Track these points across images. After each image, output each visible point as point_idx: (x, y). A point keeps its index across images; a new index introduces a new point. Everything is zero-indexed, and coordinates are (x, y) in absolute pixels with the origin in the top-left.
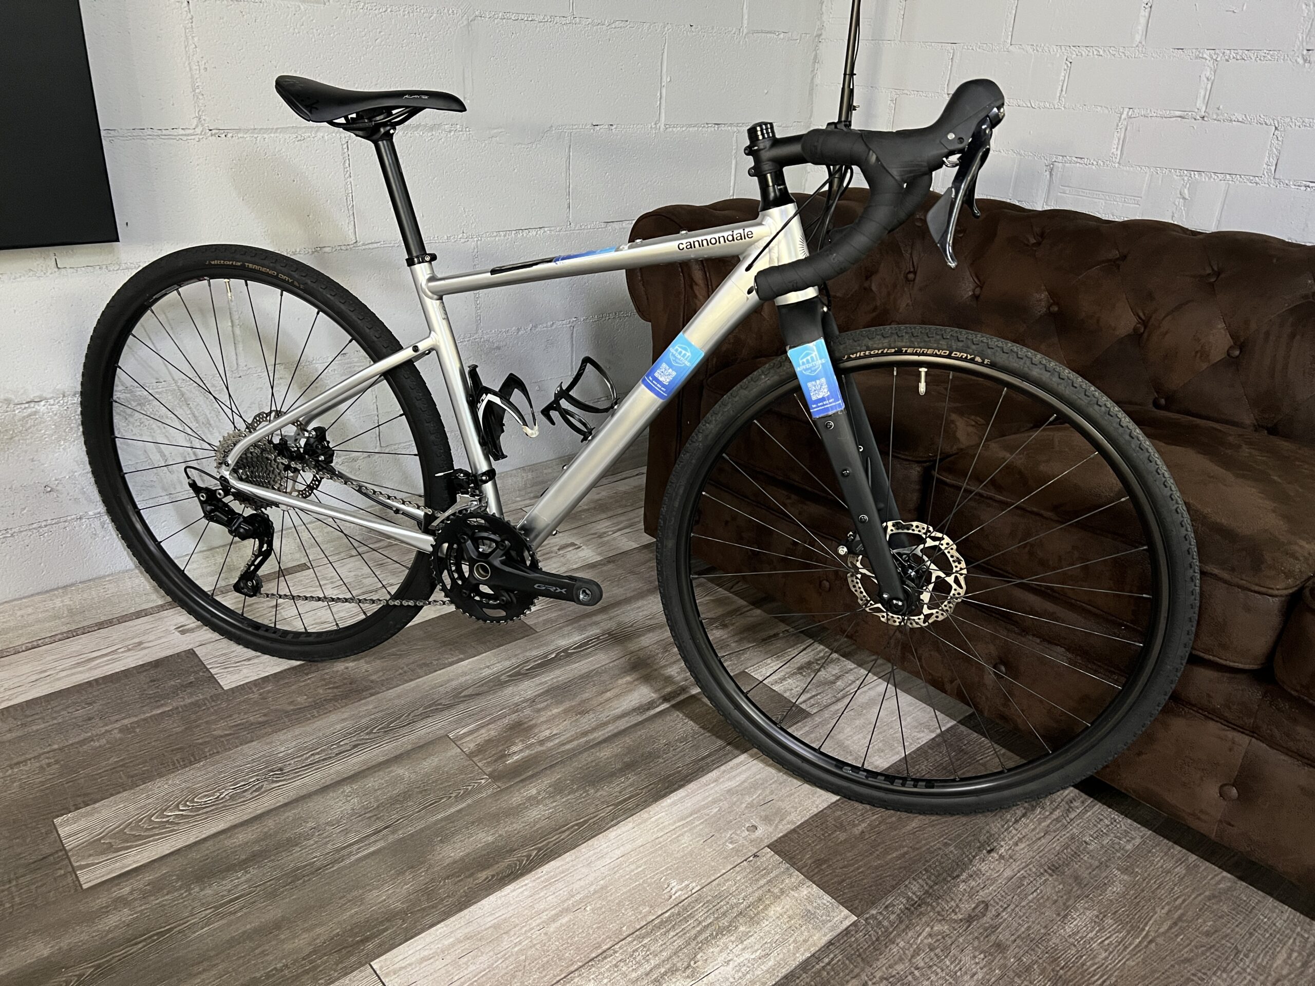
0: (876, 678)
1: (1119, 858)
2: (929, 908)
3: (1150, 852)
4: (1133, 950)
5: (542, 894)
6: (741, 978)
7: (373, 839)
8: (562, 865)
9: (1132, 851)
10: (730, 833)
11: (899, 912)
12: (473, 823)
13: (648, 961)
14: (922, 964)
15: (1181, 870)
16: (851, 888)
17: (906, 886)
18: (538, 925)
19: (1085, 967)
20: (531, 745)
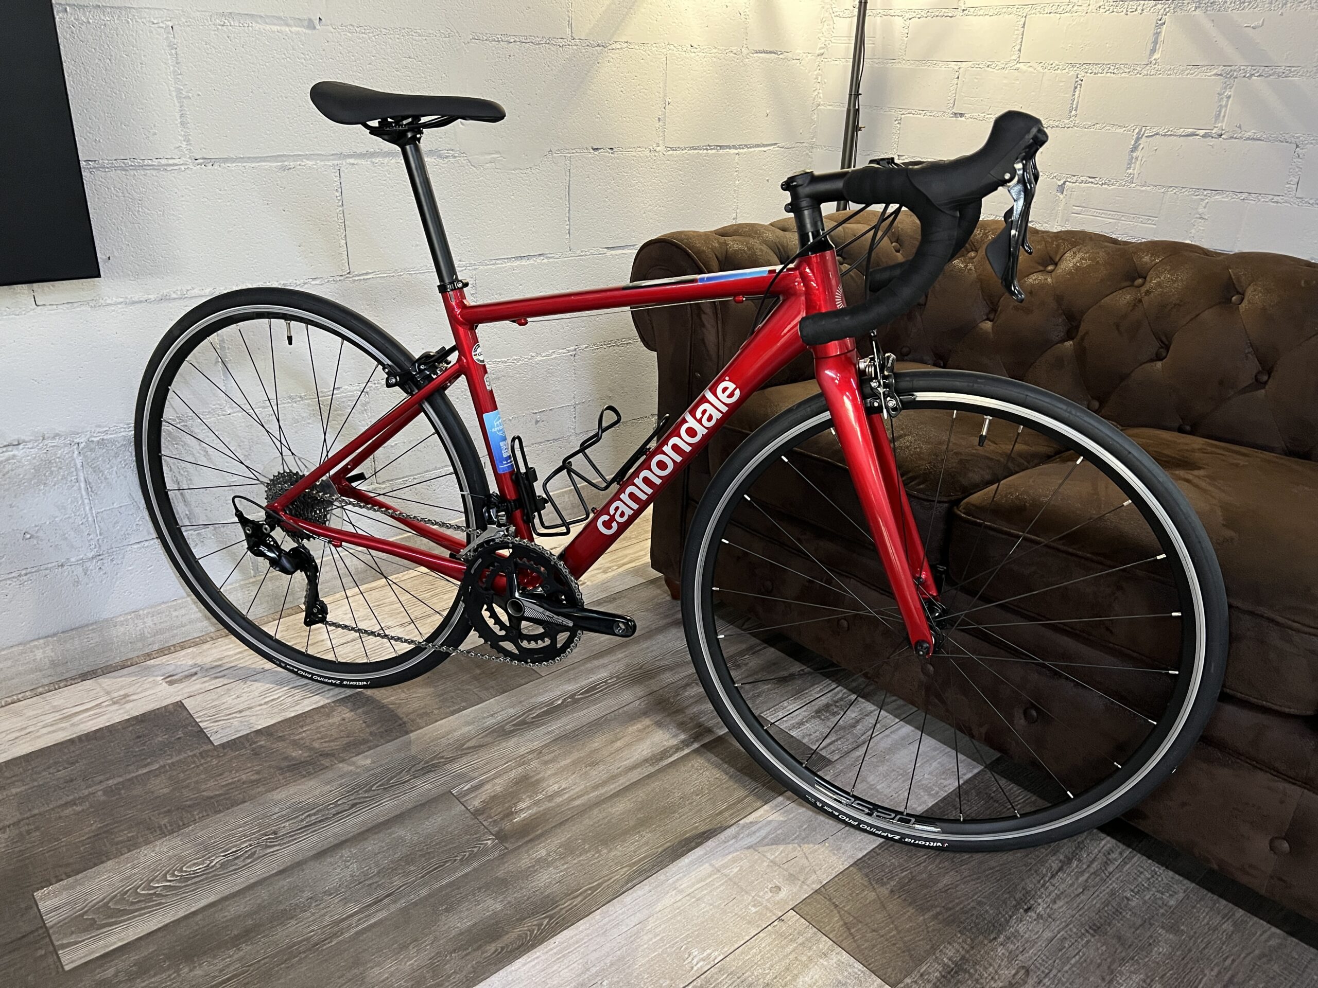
0: (897, 720)
1: (1163, 915)
2: (967, 976)
3: (1194, 907)
5: (555, 968)
7: (374, 909)
8: (576, 935)
9: (1176, 907)
10: (753, 895)
11: (935, 980)
12: (480, 889)
15: (1228, 926)
16: (882, 954)
17: (941, 951)
20: (539, 800)
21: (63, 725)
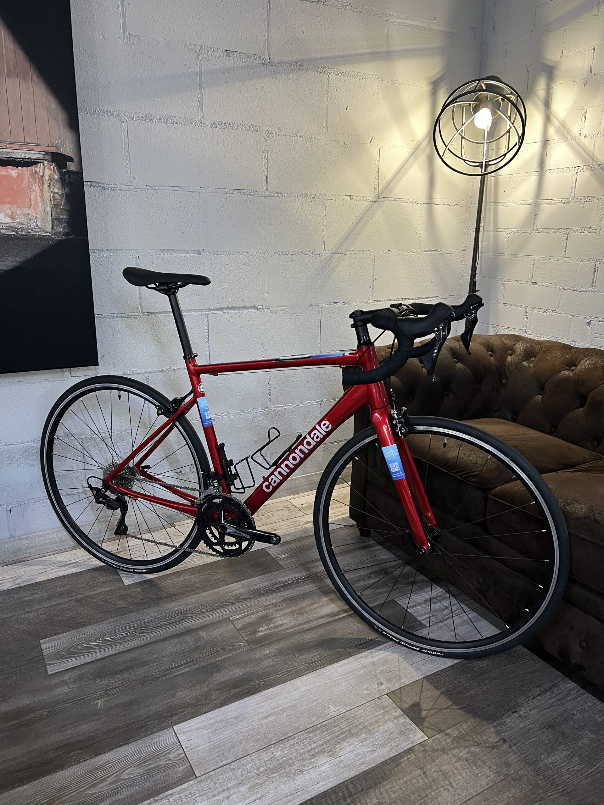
0: (469, 610)
2: (470, 739)
4: (586, 776)
5: (262, 704)
6: (357, 760)
7: (183, 667)
8: (275, 691)
10: (367, 685)
11: (453, 738)
12: (234, 664)
13: (310, 745)
14: (459, 767)
16: (428, 721)
18: (258, 719)
19: (554, 781)
20: (271, 628)
21: (62, 569)
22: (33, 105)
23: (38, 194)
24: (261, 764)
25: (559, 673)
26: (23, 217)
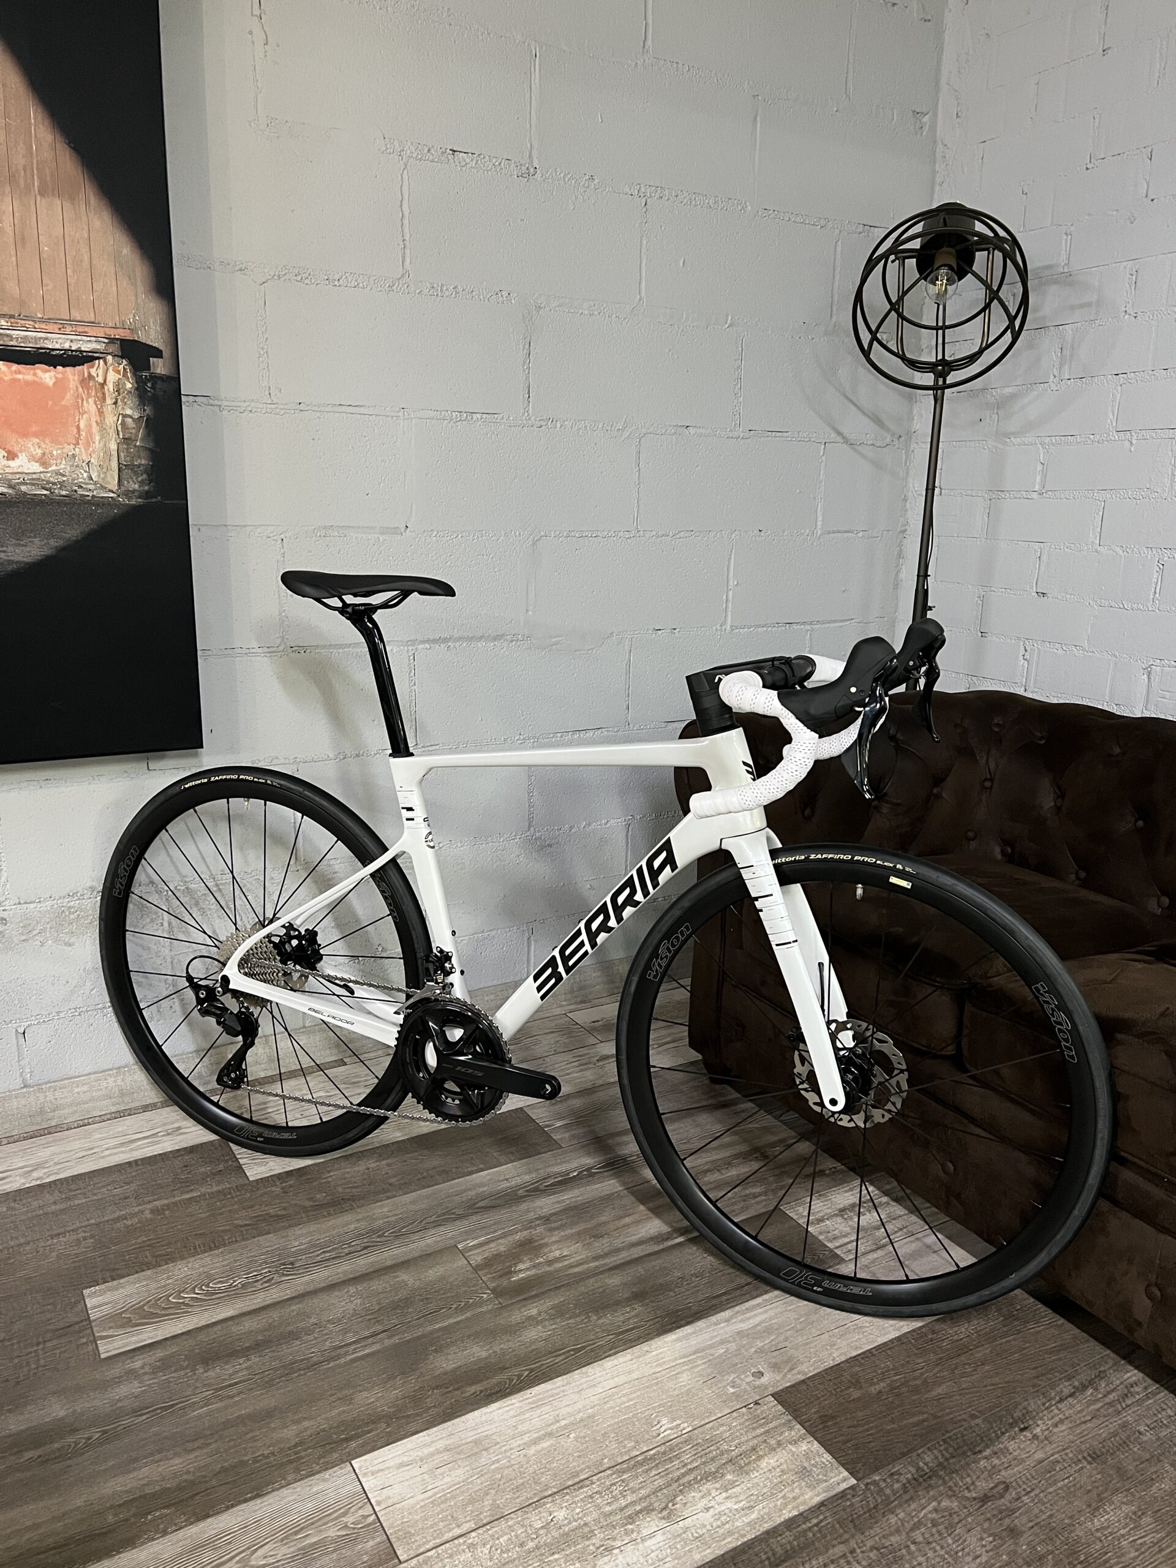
0: (927, 1227)
2: (940, 1482)
5: (527, 1415)
6: (719, 1527)
7: (369, 1341)
8: (551, 1389)
10: (733, 1376)
11: (905, 1481)
12: (469, 1337)
13: (624, 1496)
14: (920, 1539)
16: (856, 1449)
17: (918, 1455)
18: (519, 1446)
20: (540, 1264)
21: (123, 1149)
22: (88, 250)
23: (94, 419)
24: (528, 1536)
25: (1108, 1352)
26: (64, 462)
